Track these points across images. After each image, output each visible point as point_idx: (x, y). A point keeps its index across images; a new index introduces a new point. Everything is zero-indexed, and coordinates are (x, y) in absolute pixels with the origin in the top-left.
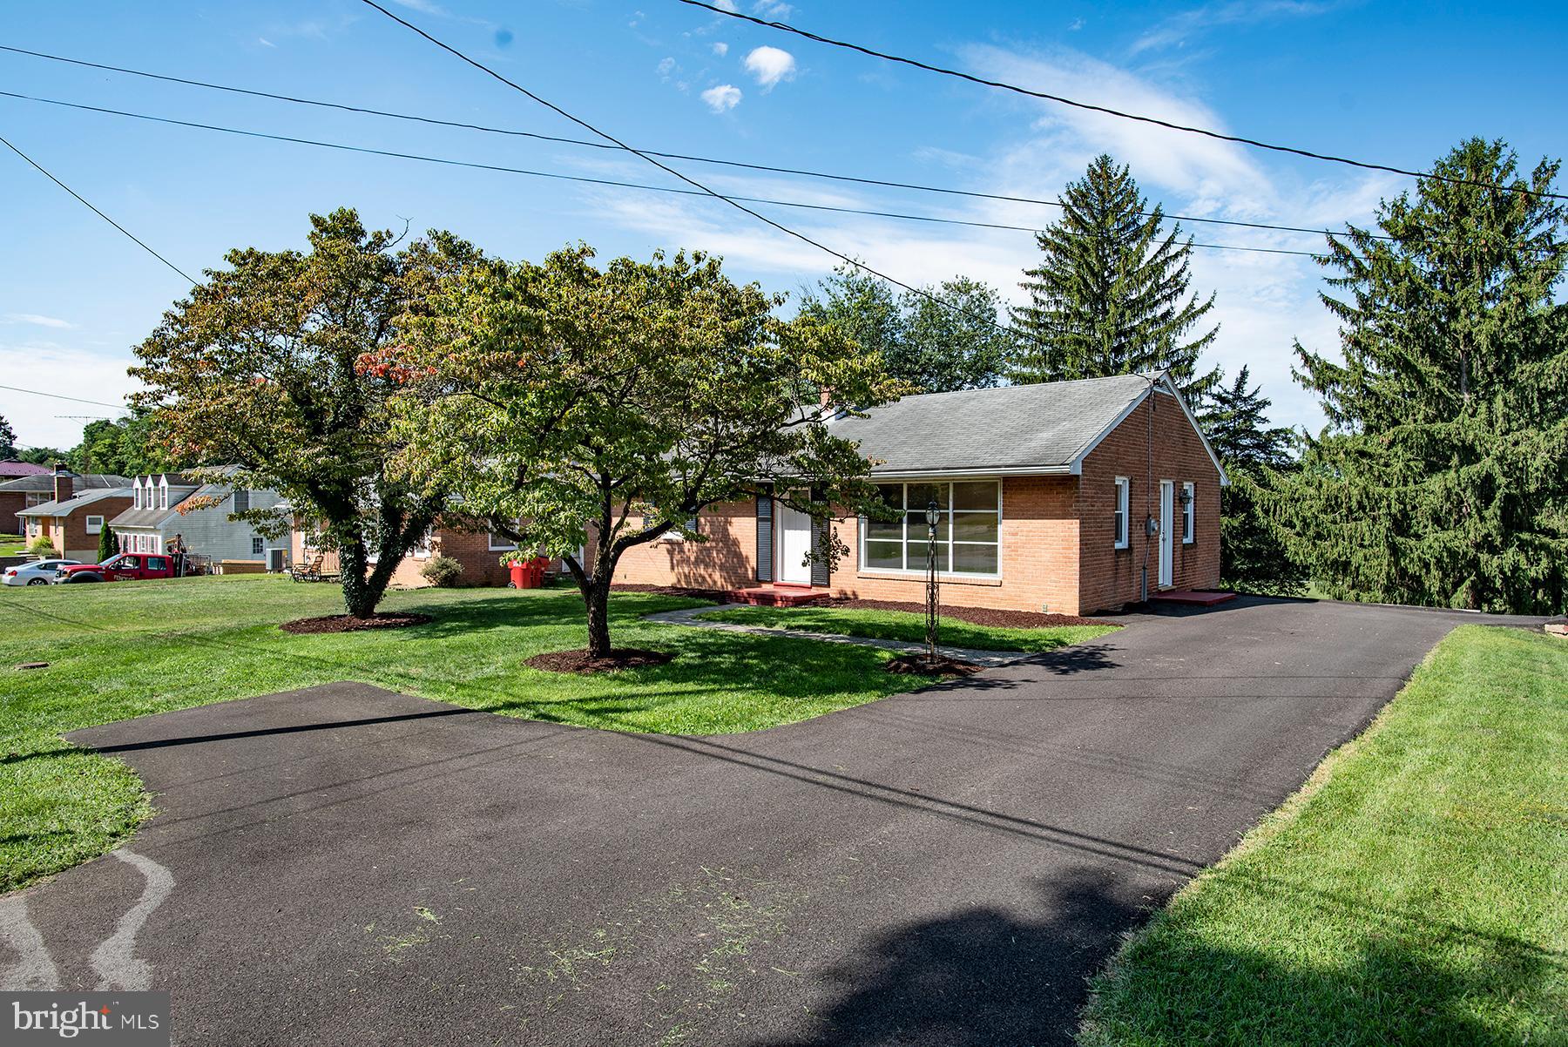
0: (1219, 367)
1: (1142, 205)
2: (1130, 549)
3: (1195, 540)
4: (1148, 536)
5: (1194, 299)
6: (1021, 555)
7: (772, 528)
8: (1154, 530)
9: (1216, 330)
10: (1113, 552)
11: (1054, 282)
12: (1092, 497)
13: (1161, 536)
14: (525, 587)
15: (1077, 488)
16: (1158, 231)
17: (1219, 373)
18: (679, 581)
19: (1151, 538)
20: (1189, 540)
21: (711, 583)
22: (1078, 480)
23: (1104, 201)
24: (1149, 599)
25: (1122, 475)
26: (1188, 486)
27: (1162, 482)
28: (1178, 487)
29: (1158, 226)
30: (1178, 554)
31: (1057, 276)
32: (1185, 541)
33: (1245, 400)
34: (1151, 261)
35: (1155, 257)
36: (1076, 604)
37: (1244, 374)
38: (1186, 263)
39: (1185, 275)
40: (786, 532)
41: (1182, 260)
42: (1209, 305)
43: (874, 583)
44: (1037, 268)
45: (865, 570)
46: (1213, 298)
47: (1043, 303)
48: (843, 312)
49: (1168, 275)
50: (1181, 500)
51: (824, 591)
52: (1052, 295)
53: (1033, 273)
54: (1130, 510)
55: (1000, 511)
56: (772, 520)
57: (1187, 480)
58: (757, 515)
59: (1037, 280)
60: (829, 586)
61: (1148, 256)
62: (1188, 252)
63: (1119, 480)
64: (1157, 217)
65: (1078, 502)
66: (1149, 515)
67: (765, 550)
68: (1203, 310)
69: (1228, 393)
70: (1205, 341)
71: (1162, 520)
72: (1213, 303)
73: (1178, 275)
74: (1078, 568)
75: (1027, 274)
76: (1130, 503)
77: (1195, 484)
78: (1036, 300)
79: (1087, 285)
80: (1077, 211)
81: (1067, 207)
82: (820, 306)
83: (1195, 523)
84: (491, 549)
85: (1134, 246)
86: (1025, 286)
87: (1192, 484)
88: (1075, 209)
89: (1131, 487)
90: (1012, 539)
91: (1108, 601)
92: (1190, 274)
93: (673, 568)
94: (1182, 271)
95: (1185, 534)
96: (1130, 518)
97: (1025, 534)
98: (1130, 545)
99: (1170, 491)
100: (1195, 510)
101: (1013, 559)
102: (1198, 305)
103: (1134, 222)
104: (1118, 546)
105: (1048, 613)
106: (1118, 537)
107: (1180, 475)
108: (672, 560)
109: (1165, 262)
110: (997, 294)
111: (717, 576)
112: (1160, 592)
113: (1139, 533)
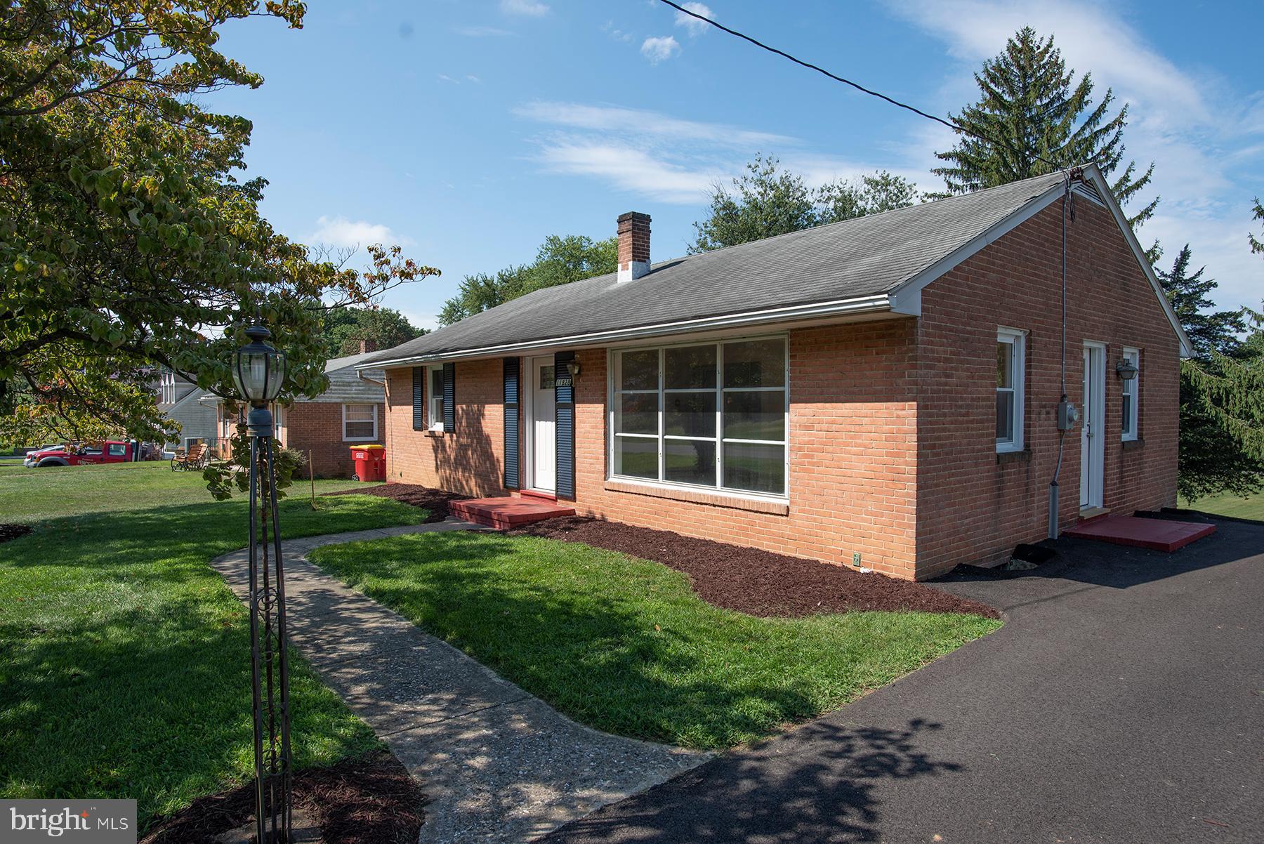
0: (1160, 245)
1: (1068, 78)
2: (1026, 454)
3: (1140, 436)
4: (1061, 431)
5: (1129, 170)
6: (819, 464)
7: (519, 419)
8: (1071, 420)
9: (1153, 205)
10: (993, 459)
11: (969, 164)
12: (947, 360)
13: (1085, 431)
14: (367, 480)
15: (913, 342)
16: (1086, 103)
17: (1158, 251)
18: (442, 486)
19: (1066, 434)
20: (1130, 436)
21: (467, 490)
22: (914, 327)
23: (1025, 76)
24: (1064, 535)
25: (1010, 325)
26: (1130, 354)
27: (1086, 344)
28: (1113, 352)
29: (1086, 98)
30: (1113, 458)
31: (973, 158)
32: (1125, 437)
33: (1186, 283)
34: (1078, 134)
35: (1083, 129)
36: (911, 558)
37: (1185, 255)
38: (1119, 133)
39: (1117, 148)
40: (537, 422)
41: (1113, 133)
42: (1145, 180)
43: (624, 499)
44: (950, 150)
45: (616, 480)
46: (1150, 171)
47: (957, 187)
48: (756, 207)
49: (1097, 150)
50: (1118, 373)
51: (570, 506)
52: (967, 179)
53: (946, 156)
54: (1028, 386)
55: (787, 389)
56: (518, 407)
57: (1131, 345)
58: (505, 400)
59: (952, 164)
60: (574, 499)
61: (1075, 128)
62: (1121, 122)
63: (1006, 335)
64: (1085, 88)
65: (914, 367)
66: (1064, 396)
67: (513, 448)
68: (1138, 186)
69: (1166, 276)
70: (1139, 218)
71: (1086, 405)
72: (1149, 177)
73: (1110, 146)
74: (913, 491)
75: (940, 157)
76: (1028, 374)
77: (1142, 352)
78: (950, 185)
79: (1006, 165)
80: (996, 89)
81: (984, 86)
82: (731, 203)
83: (1141, 410)
84: (345, 439)
85: (1058, 122)
86: (939, 172)
87: (1136, 351)
88: (992, 86)
89: (1029, 347)
90: (803, 436)
91: (982, 548)
92: (1123, 148)
93: (437, 471)
94: (1113, 143)
95: (1125, 426)
96: (1027, 400)
97: (825, 426)
98: (1027, 446)
99: (1101, 360)
100: (1141, 391)
101: (805, 471)
102: (1134, 178)
103: (1059, 97)
104: (1002, 447)
105: (862, 570)
106: (1003, 430)
107: (1118, 335)
108: (436, 457)
109: (1096, 136)
110: (915, 188)
111: (473, 483)
112: (1081, 521)
113: (1045, 425)
